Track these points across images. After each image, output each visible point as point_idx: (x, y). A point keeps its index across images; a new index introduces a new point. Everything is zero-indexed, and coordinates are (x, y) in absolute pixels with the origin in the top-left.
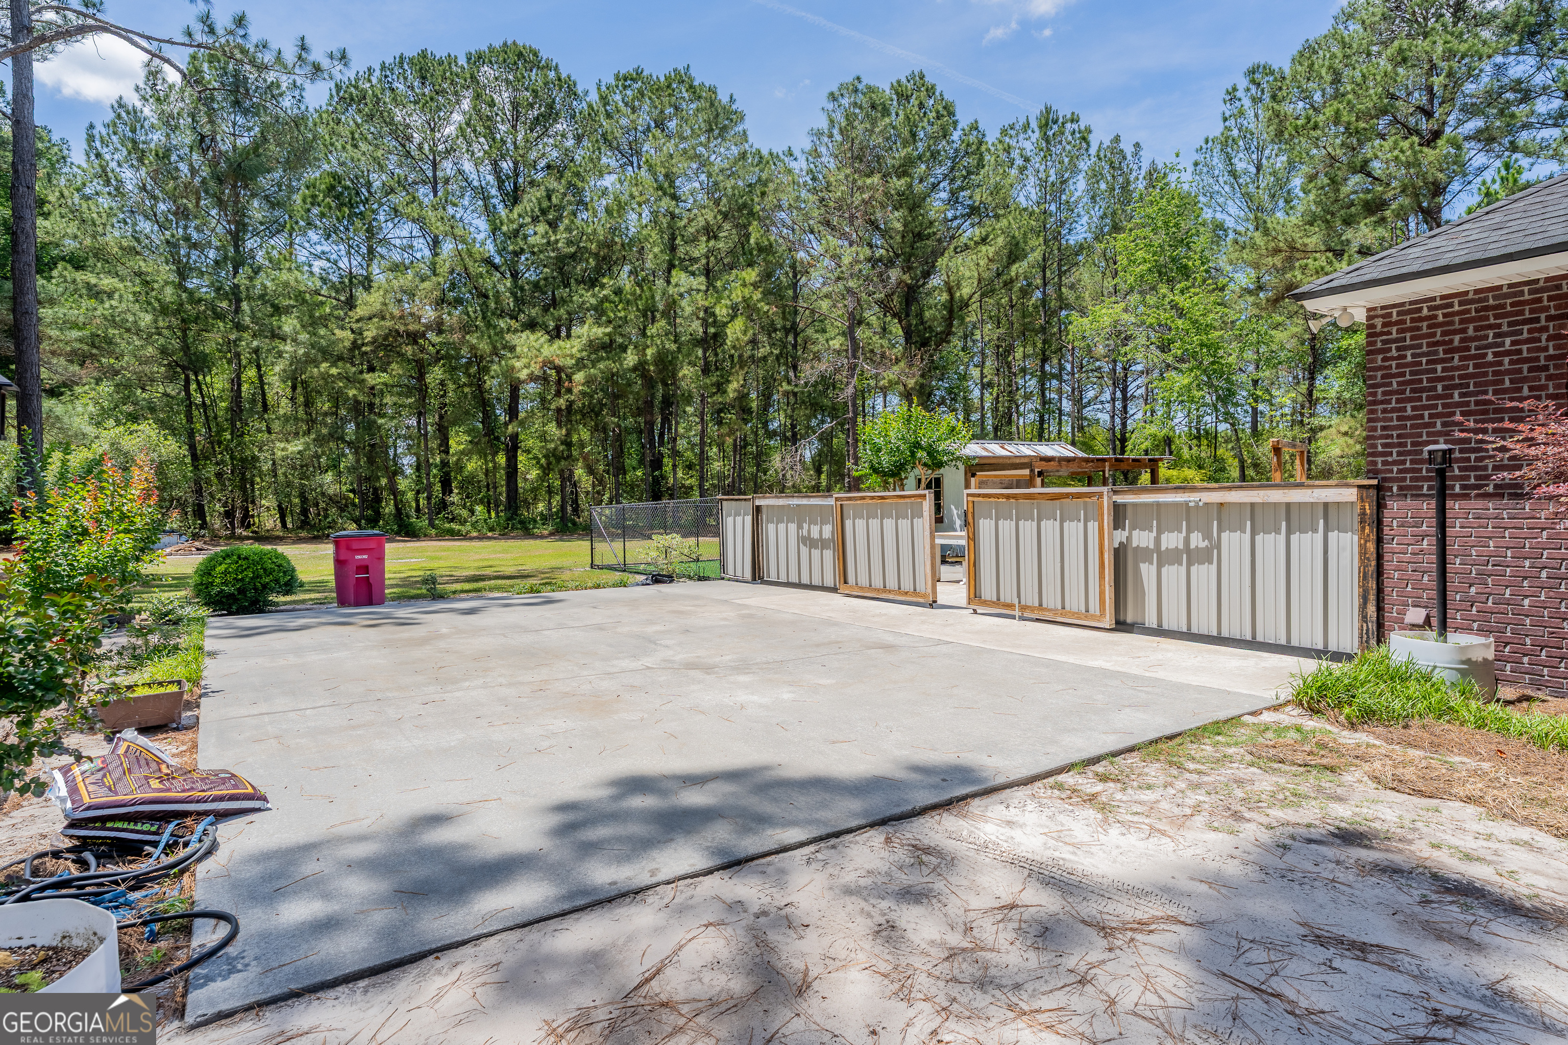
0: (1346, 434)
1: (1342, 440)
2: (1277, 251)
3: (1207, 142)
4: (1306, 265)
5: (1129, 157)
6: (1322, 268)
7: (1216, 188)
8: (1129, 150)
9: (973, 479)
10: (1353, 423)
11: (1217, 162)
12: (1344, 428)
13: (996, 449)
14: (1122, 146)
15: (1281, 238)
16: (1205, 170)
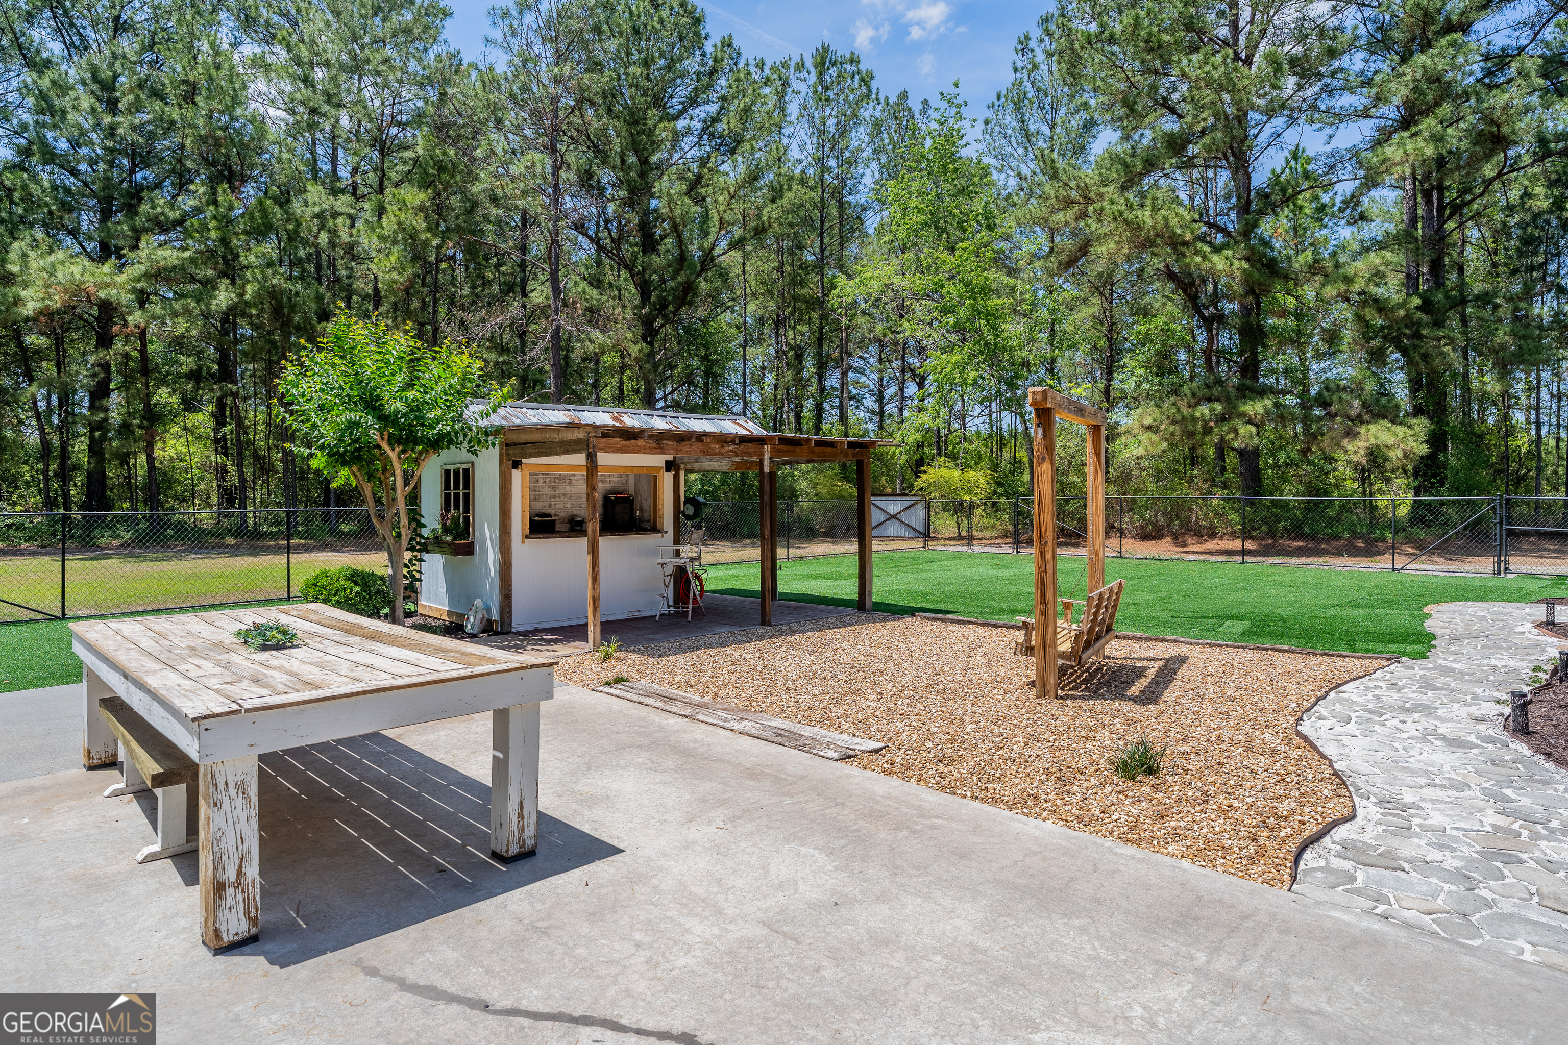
0: (1149, 428)
1: (1145, 437)
2: (1069, 202)
3: (999, 98)
4: (1102, 209)
5: (917, 116)
6: (1121, 213)
7: (1009, 149)
8: (917, 108)
9: (516, 475)
10: (1157, 414)
11: (1010, 119)
12: (1148, 421)
13: (556, 415)
14: (910, 103)
15: (1073, 184)
16: (997, 129)
